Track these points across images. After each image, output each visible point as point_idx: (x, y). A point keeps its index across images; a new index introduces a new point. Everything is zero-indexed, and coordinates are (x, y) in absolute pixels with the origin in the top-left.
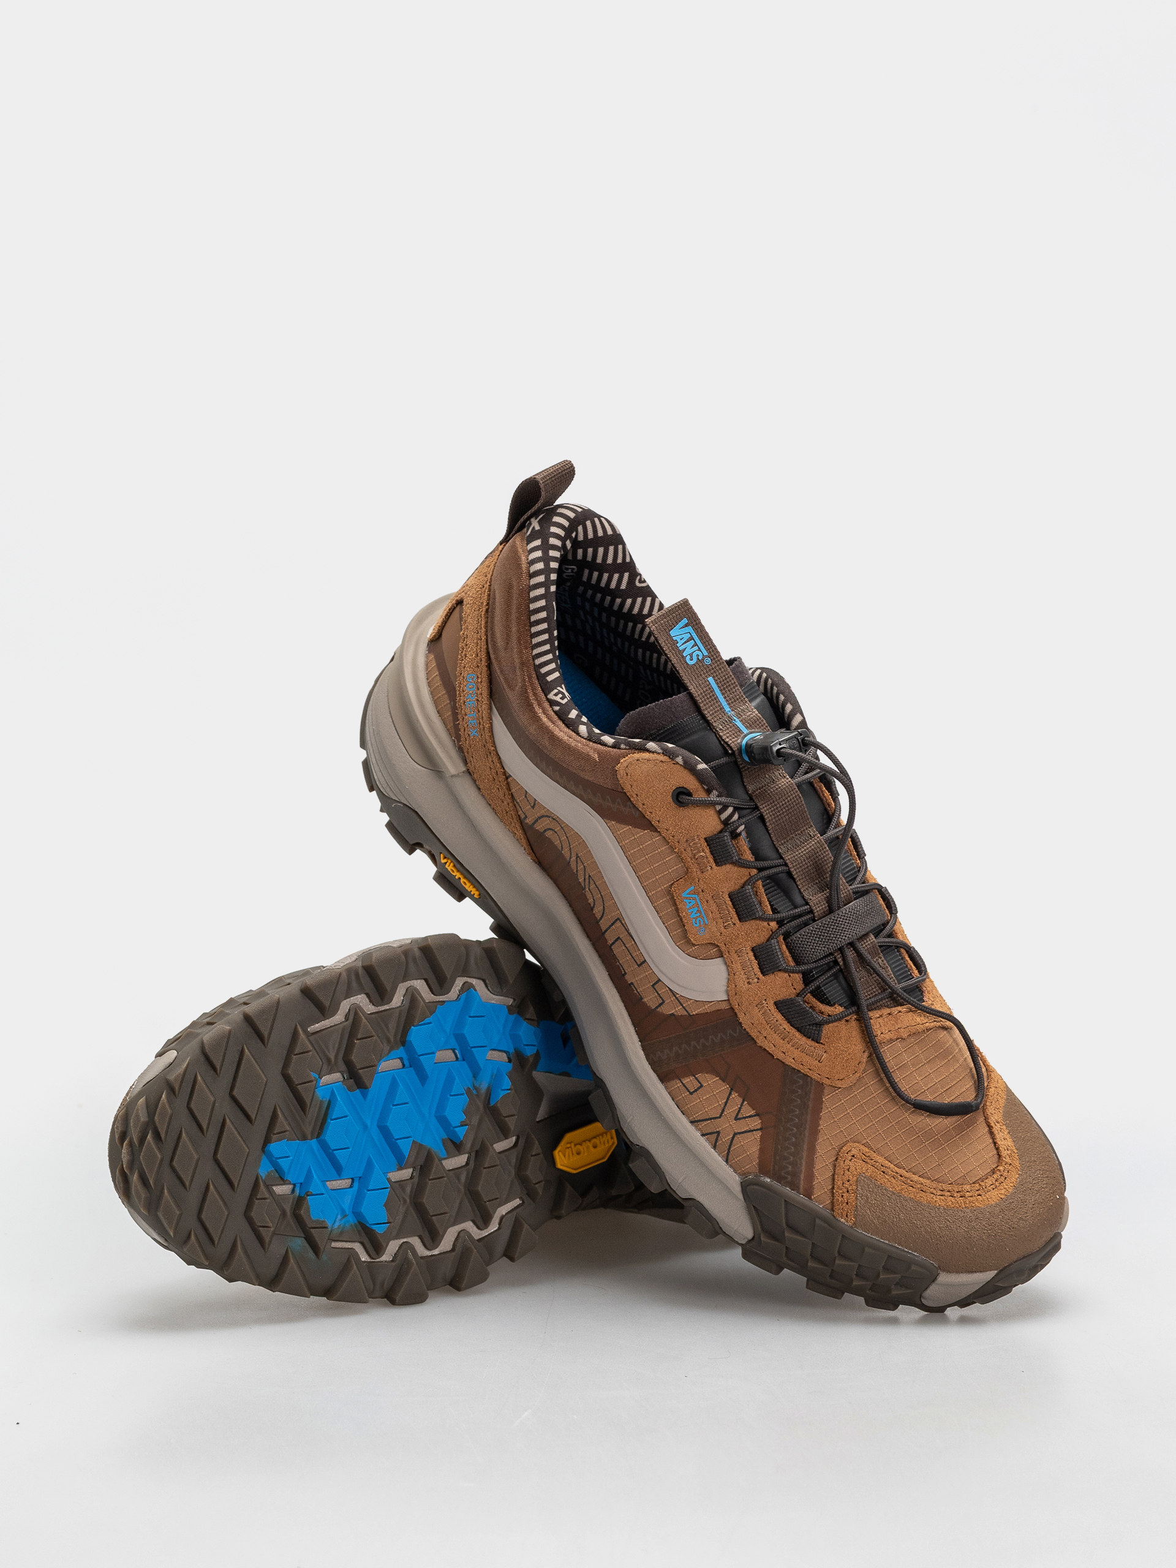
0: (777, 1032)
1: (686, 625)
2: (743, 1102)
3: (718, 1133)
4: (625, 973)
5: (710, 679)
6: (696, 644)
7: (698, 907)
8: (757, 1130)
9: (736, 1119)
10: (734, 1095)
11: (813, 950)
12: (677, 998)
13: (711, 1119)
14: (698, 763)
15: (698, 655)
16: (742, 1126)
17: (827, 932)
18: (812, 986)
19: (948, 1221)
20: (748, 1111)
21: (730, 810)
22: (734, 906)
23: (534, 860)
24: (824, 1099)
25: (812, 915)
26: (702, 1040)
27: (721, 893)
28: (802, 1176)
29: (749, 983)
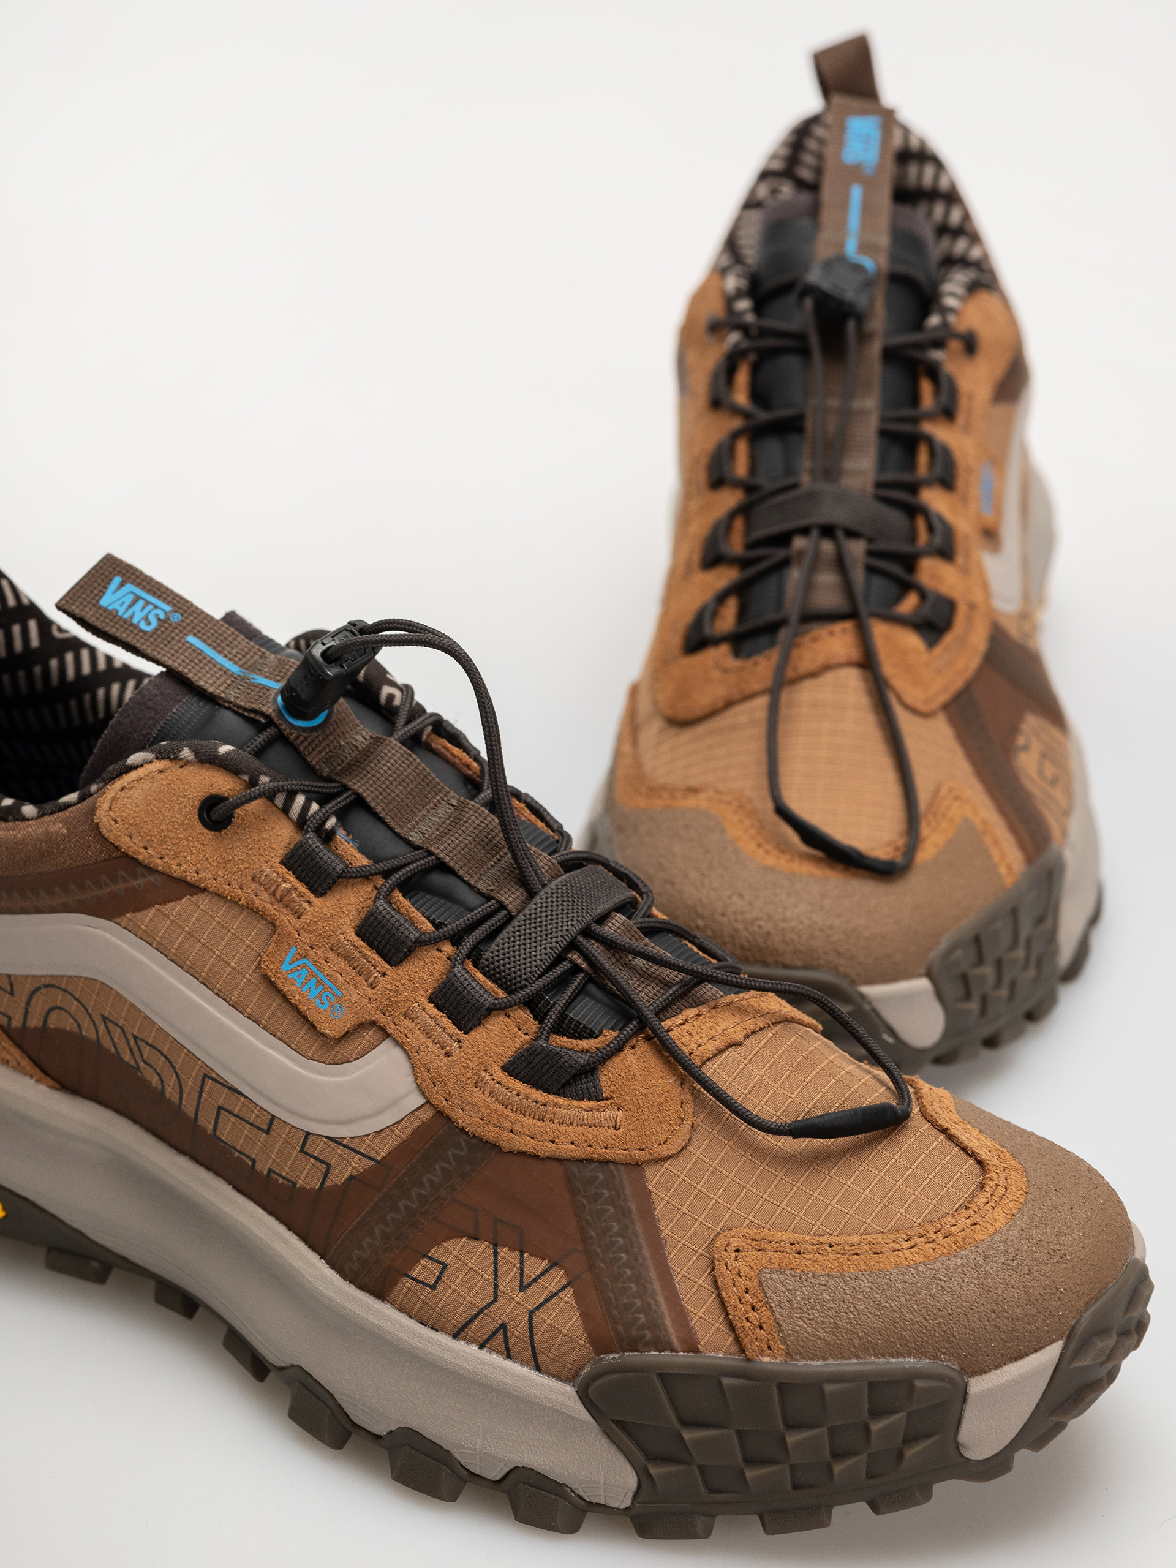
0: (527, 1113)
1: (122, 585)
2: (522, 1256)
3: (503, 1326)
4: (254, 1161)
5: (191, 639)
6: (148, 603)
7: (315, 976)
8: (564, 1288)
9: (522, 1288)
10: (503, 1252)
11: (529, 960)
12: (345, 1146)
13: (481, 1311)
14: (216, 747)
15: (157, 615)
16: (538, 1294)
17: (538, 924)
18: (552, 1017)
19: (941, 1280)
20: (535, 1265)
21: (300, 799)
22: (372, 946)
23: (52, 1087)
24: (650, 1187)
25: (505, 912)
26: (414, 1192)
27: (342, 936)
28: (668, 1322)
29: (447, 1055)
